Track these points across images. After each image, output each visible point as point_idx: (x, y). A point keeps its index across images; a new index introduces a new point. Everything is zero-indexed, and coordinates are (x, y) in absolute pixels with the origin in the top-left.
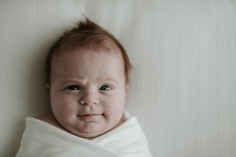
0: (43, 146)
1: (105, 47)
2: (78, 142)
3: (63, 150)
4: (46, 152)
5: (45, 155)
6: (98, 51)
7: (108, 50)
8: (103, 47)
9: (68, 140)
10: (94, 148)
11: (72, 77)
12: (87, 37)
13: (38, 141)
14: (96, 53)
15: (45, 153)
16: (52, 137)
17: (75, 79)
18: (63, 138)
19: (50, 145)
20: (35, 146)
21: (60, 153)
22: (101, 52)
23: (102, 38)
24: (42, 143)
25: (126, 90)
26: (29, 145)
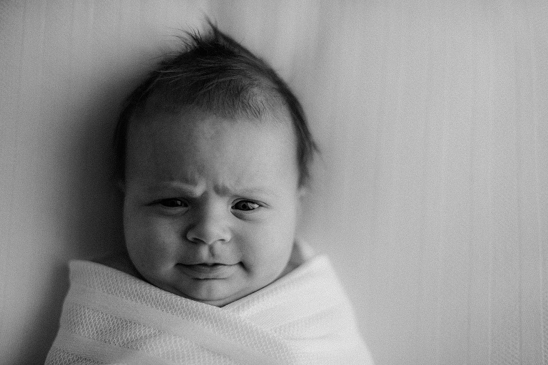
0: (113, 323)
1: (250, 106)
2: (193, 312)
3: (159, 331)
4: (122, 338)
5: (119, 344)
6: (232, 118)
7: (257, 113)
8: (246, 106)
9: (170, 309)
10: (231, 325)
11: (172, 179)
12: (209, 80)
13: (102, 313)
14: (226, 124)
15: (118, 341)
16: (134, 302)
17: (176, 184)
18: (159, 305)
19: (130, 322)
20: (95, 325)
21: (152, 339)
22: (238, 121)
23: (246, 82)
24: (111, 316)
25: (302, 199)
26: (82, 323)
